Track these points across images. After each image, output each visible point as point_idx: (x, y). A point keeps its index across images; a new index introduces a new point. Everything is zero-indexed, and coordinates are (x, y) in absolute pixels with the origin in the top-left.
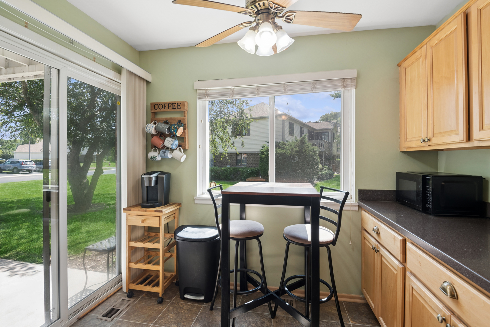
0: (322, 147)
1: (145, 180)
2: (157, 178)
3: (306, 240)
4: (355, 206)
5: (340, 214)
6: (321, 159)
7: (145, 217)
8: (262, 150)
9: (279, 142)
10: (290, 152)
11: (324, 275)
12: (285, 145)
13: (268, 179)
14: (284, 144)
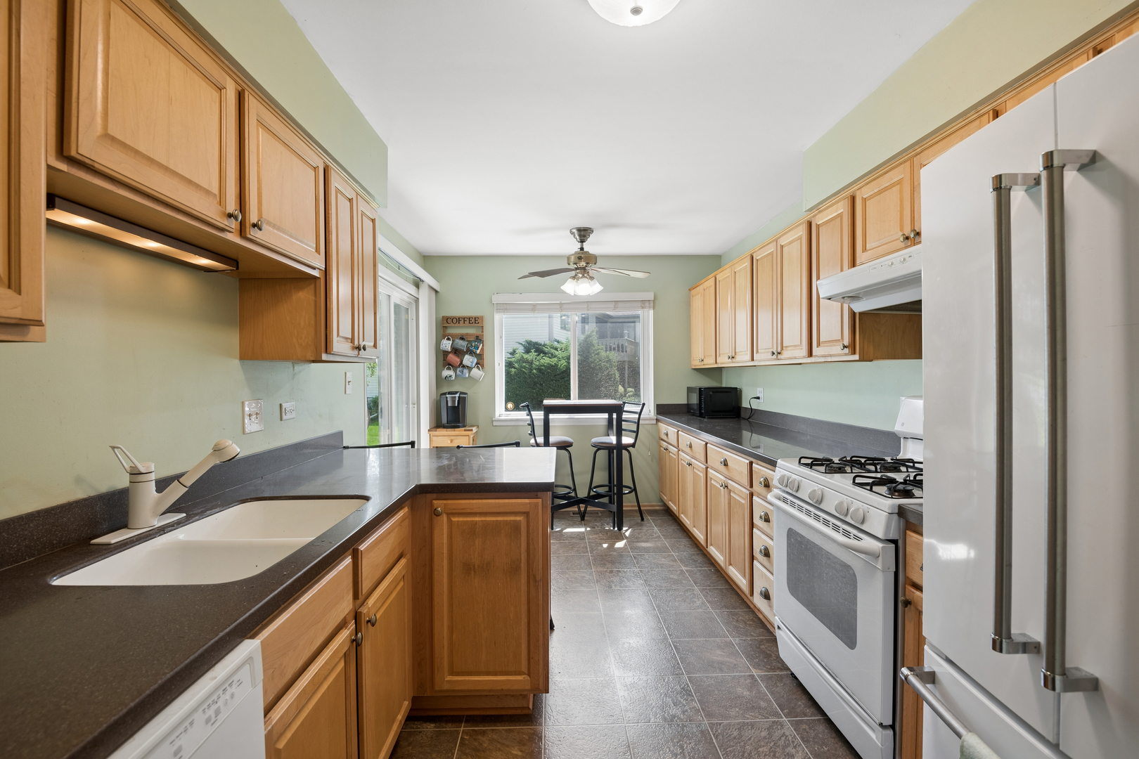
0: (623, 352)
1: (448, 399)
2: (459, 397)
3: (612, 444)
4: (653, 419)
5: (638, 424)
6: (622, 375)
7: (452, 438)
8: (510, 360)
9: (543, 343)
10: (565, 364)
11: (627, 480)
12: (556, 349)
13: (570, 396)
14: (553, 348)
